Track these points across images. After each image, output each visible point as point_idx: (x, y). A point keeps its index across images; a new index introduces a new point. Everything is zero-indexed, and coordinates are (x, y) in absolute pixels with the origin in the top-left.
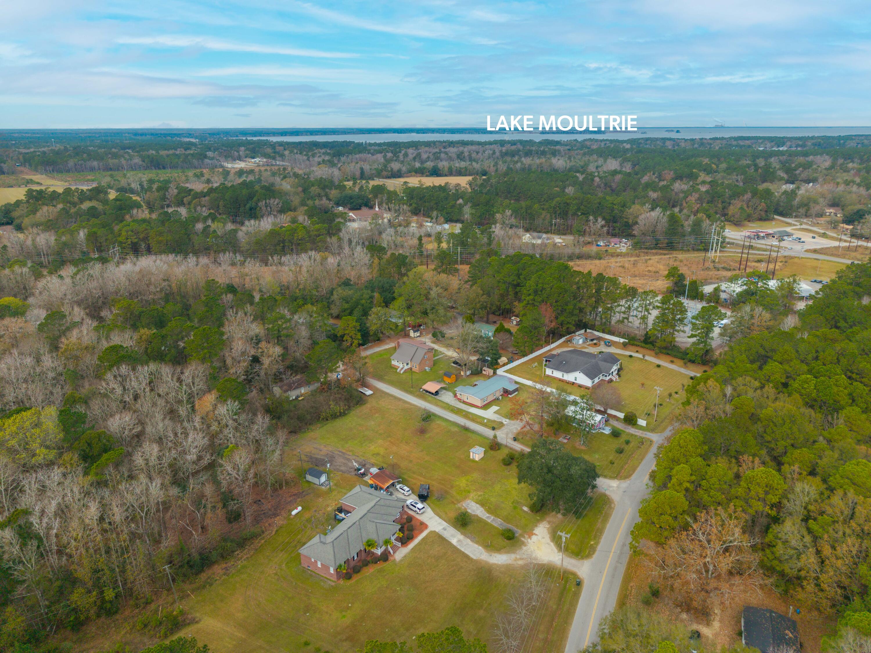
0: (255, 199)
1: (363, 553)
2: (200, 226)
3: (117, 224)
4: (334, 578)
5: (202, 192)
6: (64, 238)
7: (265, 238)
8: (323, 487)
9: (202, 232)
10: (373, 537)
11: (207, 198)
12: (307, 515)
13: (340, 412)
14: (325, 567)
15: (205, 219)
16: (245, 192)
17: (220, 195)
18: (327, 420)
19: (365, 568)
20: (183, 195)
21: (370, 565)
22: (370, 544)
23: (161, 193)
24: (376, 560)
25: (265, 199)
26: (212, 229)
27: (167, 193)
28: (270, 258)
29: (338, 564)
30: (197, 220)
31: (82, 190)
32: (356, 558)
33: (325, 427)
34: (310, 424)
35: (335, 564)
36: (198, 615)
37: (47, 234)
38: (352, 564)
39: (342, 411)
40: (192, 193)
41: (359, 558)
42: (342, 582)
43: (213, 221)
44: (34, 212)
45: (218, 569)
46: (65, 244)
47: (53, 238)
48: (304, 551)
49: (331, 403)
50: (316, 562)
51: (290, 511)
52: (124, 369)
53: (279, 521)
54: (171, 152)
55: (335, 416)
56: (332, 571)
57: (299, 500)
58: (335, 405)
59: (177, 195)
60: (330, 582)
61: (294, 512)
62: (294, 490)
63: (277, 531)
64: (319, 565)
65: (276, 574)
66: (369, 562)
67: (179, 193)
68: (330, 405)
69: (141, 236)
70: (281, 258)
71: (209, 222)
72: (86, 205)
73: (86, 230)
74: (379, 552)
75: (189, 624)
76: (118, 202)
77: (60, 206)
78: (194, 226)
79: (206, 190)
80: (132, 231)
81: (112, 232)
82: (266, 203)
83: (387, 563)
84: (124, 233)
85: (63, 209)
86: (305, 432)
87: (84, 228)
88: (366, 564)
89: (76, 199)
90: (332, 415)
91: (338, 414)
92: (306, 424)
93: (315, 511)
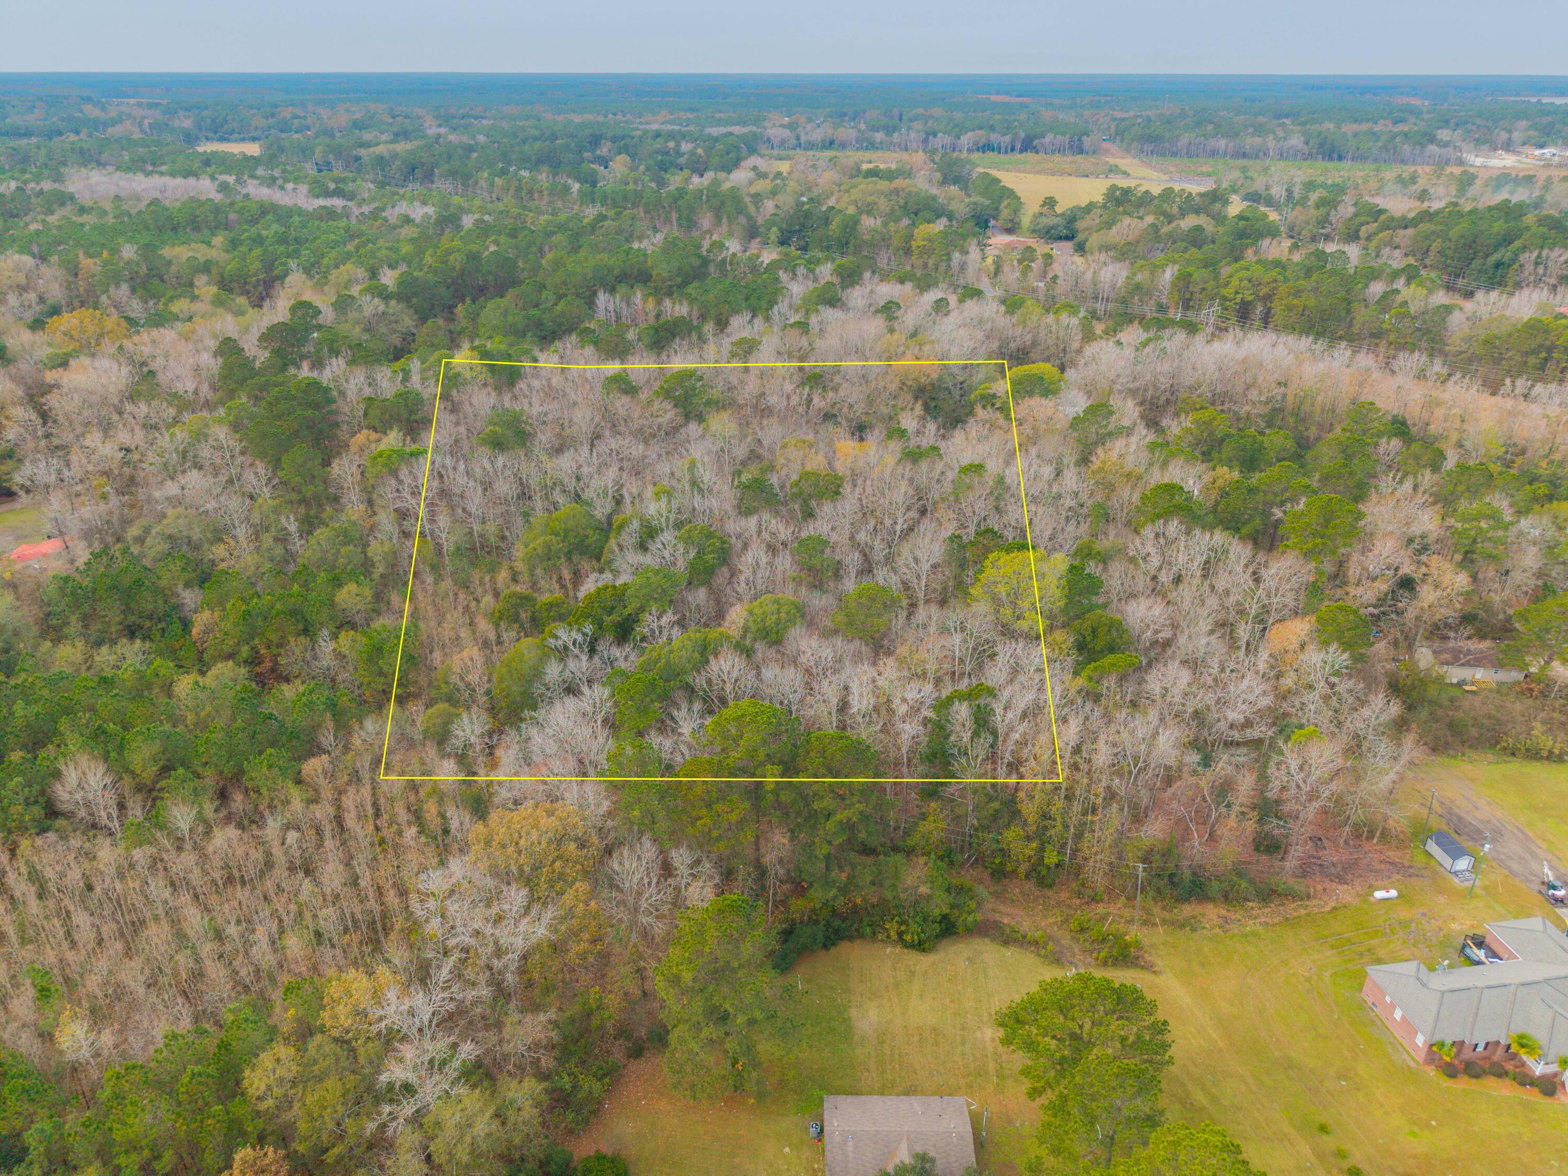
0: (1517, 244)
1: (1500, 1051)
2: (1377, 288)
3: (1228, 264)
4: (1421, 1056)
5: (1404, 218)
6: (1139, 277)
7: (1510, 335)
8: (1456, 880)
9: (1378, 302)
10: (1539, 1035)
11: (1410, 232)
12: (1404, 913)
13: (1551, 752)
14: (1410, 1028)
15: (1395, 275)
16: (1499, 226)
17: (1440, 227)
18: (1513, 754)
19: (1493, 1078)
20: (1363, 219)
21: (1507, 1081)
22: (1524, 1043)
23: (1323, 210)
24: (1525, 1080)
25: (1542, 247)
26: (1399, 299)
27: (1333, 213)
28: (1508, 381)
29: (1438, 1038)
30: (1373, 275)
31: (1190, 194)
32: (1480, 1049)
33: (1502, 767)
34: (1471, 747)
35: (1433, 1034)
36: (1159, 962)
37: (1119, 265)
38: (1467, 1054)
39: (1556, 751)
40: (1383, 217)
41: (1487, 1053)
42: (1431, 1072)
43: (1408, 282)
44: (1109, 225)
45: (1212, 912)
46: (1138, 287)
47: (1125, 274)
48: (1376, 973)
49: (1537, 724)
50: (1393, 1006)
51: (1372, 888)
52: (1173, 527)
53: (1345, 894)
54: (1364, 127)
55: (1533, 754)
56: (1420, 1040)
57: (1398, 877)
58: (1544, 733)
59: (1350, 219)
60: (1406, 1057)
61: (1379, 894)
62: (1393, 855)
63: (1334, 909)
64: (1398, 1015)
65: (1308, 980)
66: (1506, 1073)
67: (1356, 215)
68: (1532, 729)
69: (1264, 291)
70: (1533, 386)
71: (1400, 284)
72: (1189, 222)
73: (1176, 267)
74: (1539, 1069)
75: (1143, 967)
76: (1242, 223)
77: (1150, 219)
78: (1366, 286)
79: (1412, 215)
80: (1250, 281)
81: (1216, 278)
82: (1539, 256)
83: (1548, 1100)
84: (1235, 282)
85: (1153, 225)
86: (1455, 757)
87: (1174, 262)
88: (1500, 1073)
89: (1175, 210)
90: (1528, 750)
91: (1545, 754)
92: (1463, 743)
93: (1424, 915)
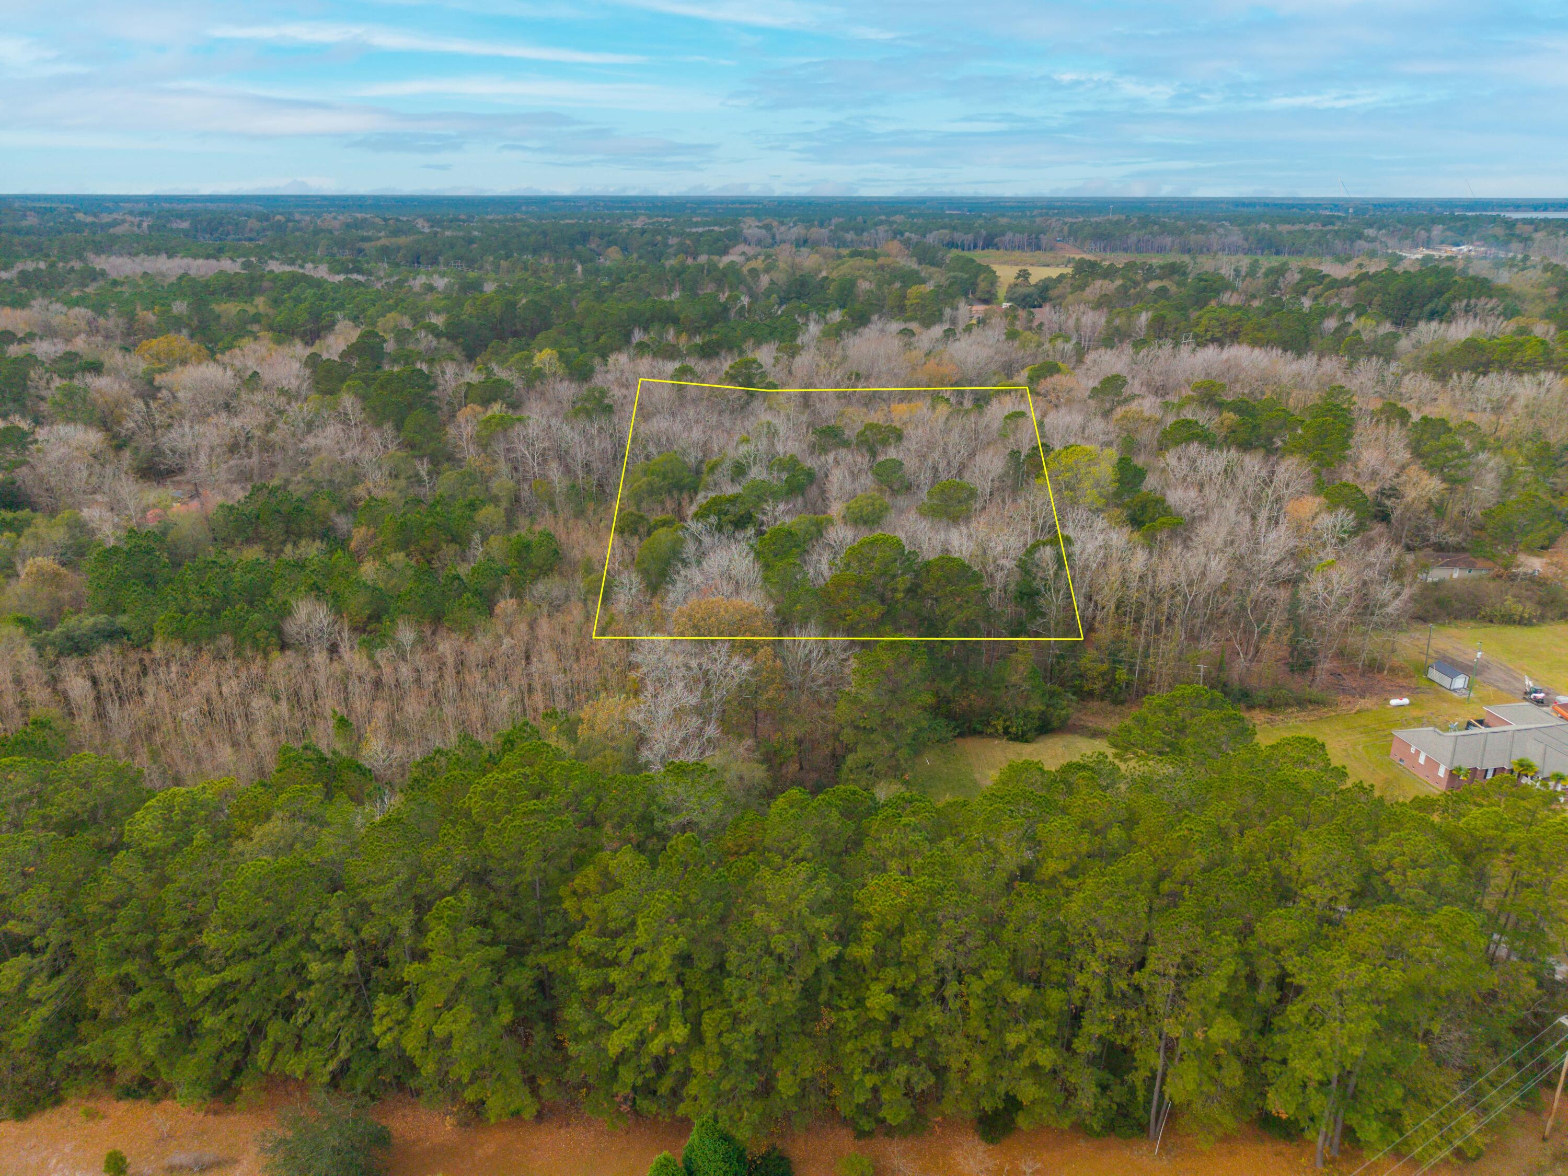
0: (1447, 295)
1: (1506, 775)
2: (1331, 324)
3: (1196, 310)
4: (1442, 786)
5: (1346, 279)
6: (1117, 322)
7: (1451, 354)
8: (1455, 693)
9: (1333, 334)
11: (1352, 289)
12: (1417, 712)
13: (1521, 617)
14: (1432, 764)
15: (1346, 312)
16: (1430, 281)
17: (1379, 285)
18: (1491, 621)
20: (1308, 283)
22: (1523, 767)
23: (1272, 278)
25: (1469, 298)
26: (1352, 329)
27: (1281, 279)
29: (1456, 764)
30: (1326, 313)
32: (1489, 776)
33: (1483, 630)
34: (1456, 618)
35: (1452, 763)
37: (1097, 313)
38: (1480, 778)
39: (1526, 615)
40: (1327, 280)
41: (1495, 777)
43: (1359, 315)
44: (1082, 288)
46: (1117, 329)
47: (1103, 320)
48: (1401, 734)
49: (1509, 597)
50: (1418, 753)
51: (1388, 699)
53: (1366, 703)
54: (1297, 227)
55: (1509, 620)
56: (1442, 772)
57: (1409, 693)
58: (1515, 603)
59: (1297, 284)
62: (1401, 681)
63: (1359, 711)
64: (1422, 760)
65: (1345, 750)
67: (1302, 280)
68: (1505, 600)
69: (1231, 328)
71: (1351, 318)
72: (1153, 285)
73: (1150, 314)
78: (1321, 323)
80: (1218, 320)
81: (1187, 319)
82: (1467, 305)
84: (1204, 321)
85: (1123, 285)
86: (1444, 624)
87: (1147, 310)
89: (1138, 278)
90: (1503, 616)
92: (1449, 615)
93: (1432, 713)
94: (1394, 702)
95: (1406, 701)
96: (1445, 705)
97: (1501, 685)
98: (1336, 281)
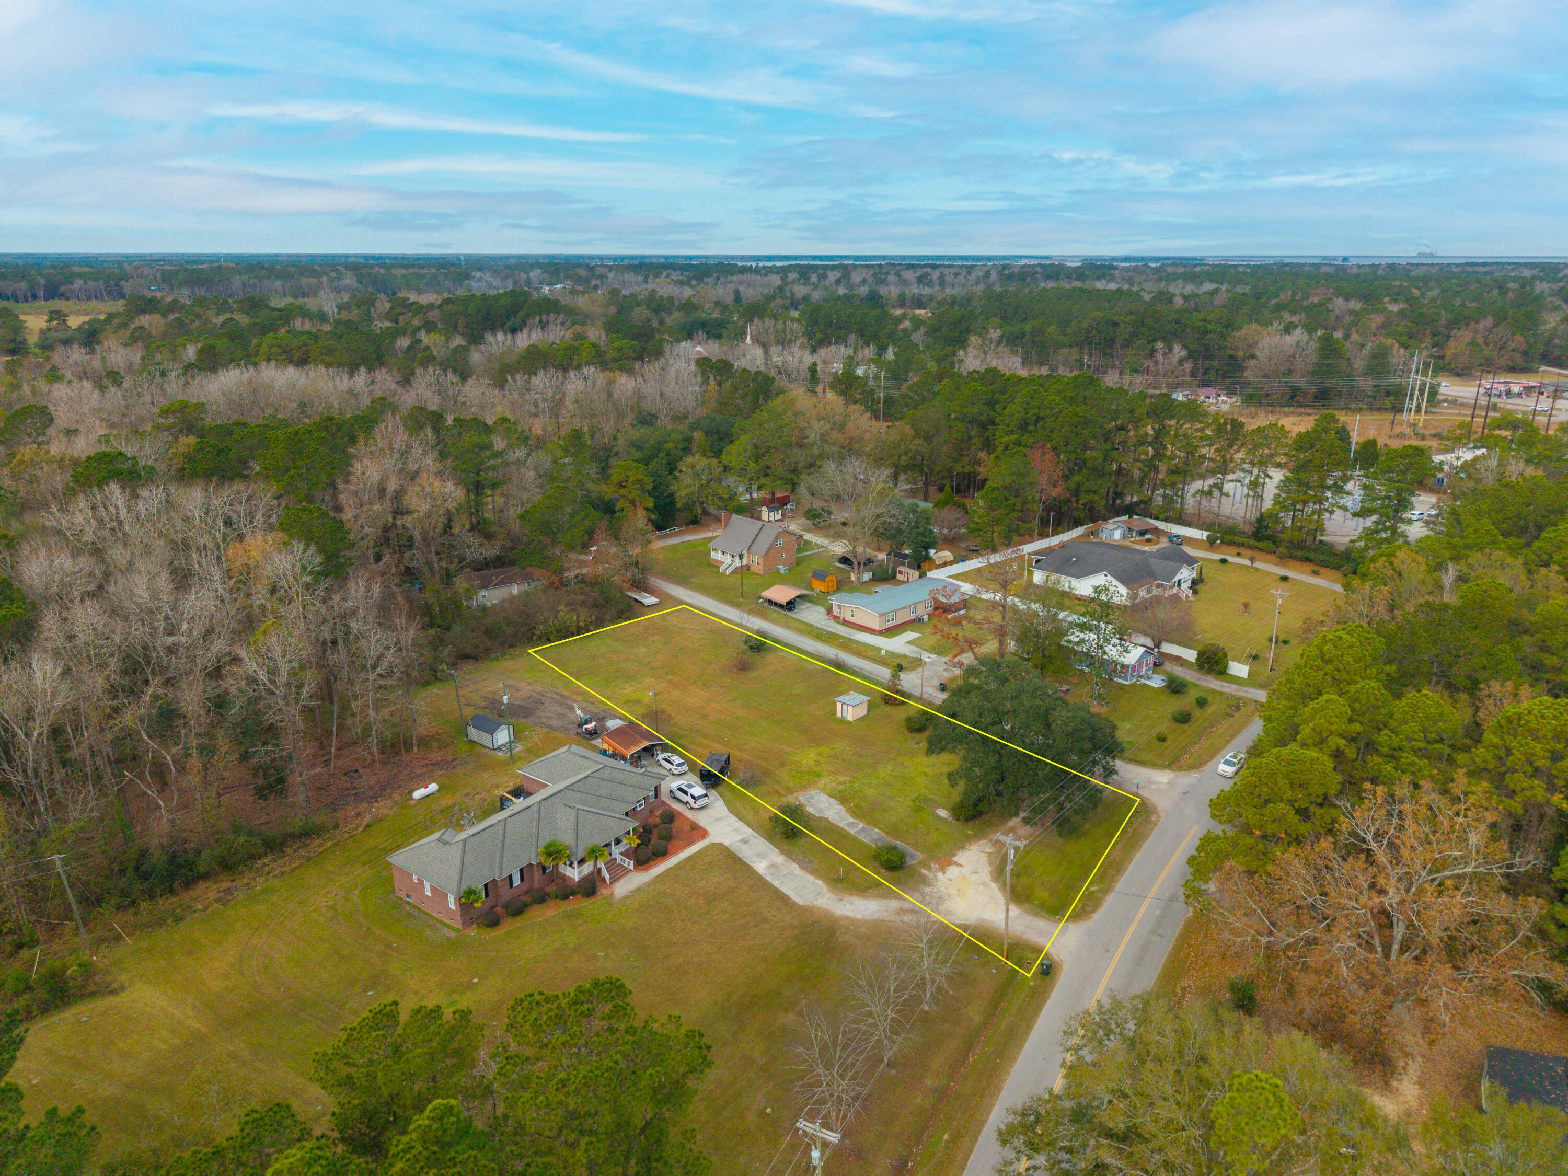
0: (521, 313)
1: (537, 874)
2: (404, 342)
4: (457, 923)
5: (432, 304)
8: (500, 754)
9: (407, 348)
10: (565, 838)
12: (446, 801)
13: (577, 626)
14: (440, 895)
15: (416, 331)
16: (504, 301)
17: (461, 308)
18: (548, 639)
19: (536, 907)
20: (398, 310)
21: (551, 903)
22: (554, 852)
23: (364, 309)
24: (567, 891)
25: (540, 314)
26: (423, 345)
27: (372, 310)
28: (509, 378)
29: (467, 889)
30: (401, 332)
32: (517, 881)
34: (511, 646)
35: (460, 886)
36: (123, 978)
38: (506, 895)
39: (581, 623)
41: (526, 885)
42: (473, 931)
48: (398, 859)
49: (562, 607)
50: (421, 883)
51: (410, 792)
52: (112, 491)
53: (382, 808)
55: (563, 633)
56: (451, 903)
57: (440, 773)
58: (569, 612)
59: (389, 312)
60: (446, 930)
62: (436, 756)
63: (368, 826)
64: (427, 889)
65: (332, 908)
66: (548, 895)
68: (558, 612)
71: (422, 335)
73: (200, 345)
74: (575, 874)
75: (93, 994)
78: (393, 342)
79: (439, 302)
83: (592, 900)
84: (264, 350)
86: (497, 659)
88: (542, 899)
90: (558, 631)
91: (572, 629)
92: (502, 644)
93: (467, 794)
94: (418, 794)
95: (433, 787)
96: (486, 775)
97: (554, 722)
98: (422, 306)
